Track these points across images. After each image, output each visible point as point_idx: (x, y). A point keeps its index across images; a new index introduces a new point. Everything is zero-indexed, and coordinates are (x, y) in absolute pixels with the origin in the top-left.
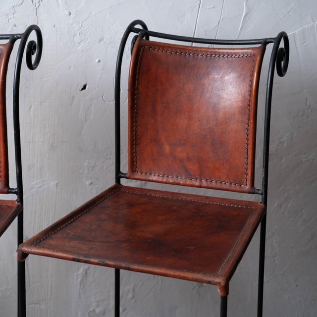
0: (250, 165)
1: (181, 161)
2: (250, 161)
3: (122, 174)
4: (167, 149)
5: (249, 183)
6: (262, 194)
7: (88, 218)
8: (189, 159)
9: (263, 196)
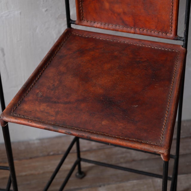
0: (174, 21)
1: (119, 14)
2: (174, 18)
3: (72, 21)
4: (107, 5)
5: (173, 33)
6: (183, 41)
7: (50, 72)
8: (124, 13)
9: (185, 42)
